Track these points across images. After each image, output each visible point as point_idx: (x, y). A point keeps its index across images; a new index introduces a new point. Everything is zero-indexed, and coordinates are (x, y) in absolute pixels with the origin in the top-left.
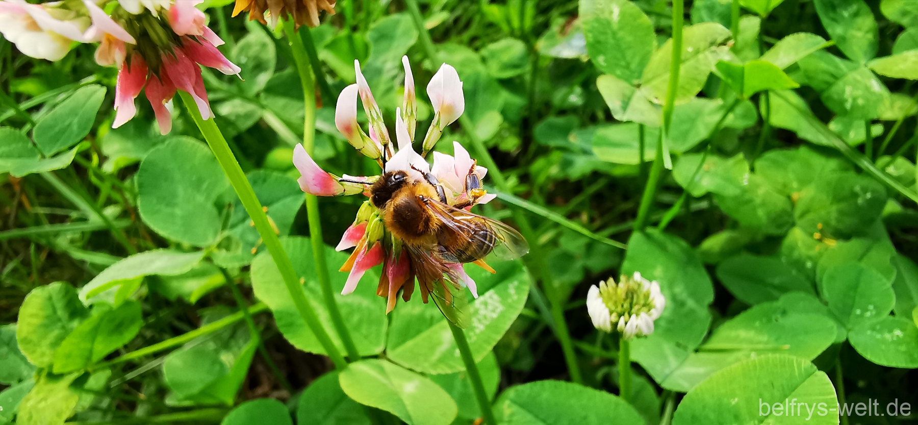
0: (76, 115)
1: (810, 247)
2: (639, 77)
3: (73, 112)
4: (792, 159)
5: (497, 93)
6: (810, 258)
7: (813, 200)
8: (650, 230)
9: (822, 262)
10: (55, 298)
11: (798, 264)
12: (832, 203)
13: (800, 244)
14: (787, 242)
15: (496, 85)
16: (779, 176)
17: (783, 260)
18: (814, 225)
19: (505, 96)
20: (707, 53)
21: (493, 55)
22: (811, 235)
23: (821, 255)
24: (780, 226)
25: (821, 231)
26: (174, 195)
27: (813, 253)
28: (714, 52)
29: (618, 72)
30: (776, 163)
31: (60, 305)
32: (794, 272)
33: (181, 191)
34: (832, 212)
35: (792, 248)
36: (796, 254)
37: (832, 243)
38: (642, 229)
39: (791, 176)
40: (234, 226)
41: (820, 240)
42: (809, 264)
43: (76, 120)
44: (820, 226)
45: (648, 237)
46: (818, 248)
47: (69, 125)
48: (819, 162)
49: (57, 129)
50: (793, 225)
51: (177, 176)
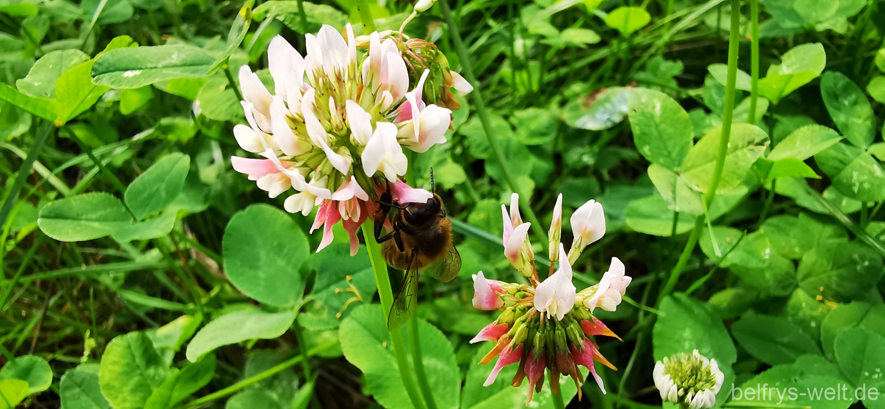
0: (163, 181)
1: (813, 309)
2: (679, 165)
3: (160, 178)
4: (793, 225)
5: (526, 159)
6: (813, 318)
7: (814, 264)
8: (678, 295)
9: (825, 322)
10: (133, 347)
11: (803, 323)
12: (832, 269)
13: (804, 305)
14: (792, 302)
15: (526, 151)
16: (782, 240)
17: (790, 319)
18: (817, 289)
19: (533, 161)
20: (745, 150)
21: (522, 122)
22: (814, 297)
23: (823, 315)
24: (785, 288)
25: (823, 294)
26: (257, 259)
27: (816, 313)
28: (752, 150)
29: (661, 160)
30: (779, 229)
31: (137, 353)
32: (801, 331)
33: (263, 254)
34: (833, 277)
35: (798, 308)
36: (801, 314)
37: (834, 306)
38: (671, 294)
39: (794, 241)
40: (318, 291)
41: (822, 301)
42: (813, 324)
43: (163, 186)
44: (822, 289)
45: (677, 301)
46: (821, 309)
47: (158, 190)
48: (816, 228)
49: (145, 195)
50: (797, 286)
51: (260, 242)
